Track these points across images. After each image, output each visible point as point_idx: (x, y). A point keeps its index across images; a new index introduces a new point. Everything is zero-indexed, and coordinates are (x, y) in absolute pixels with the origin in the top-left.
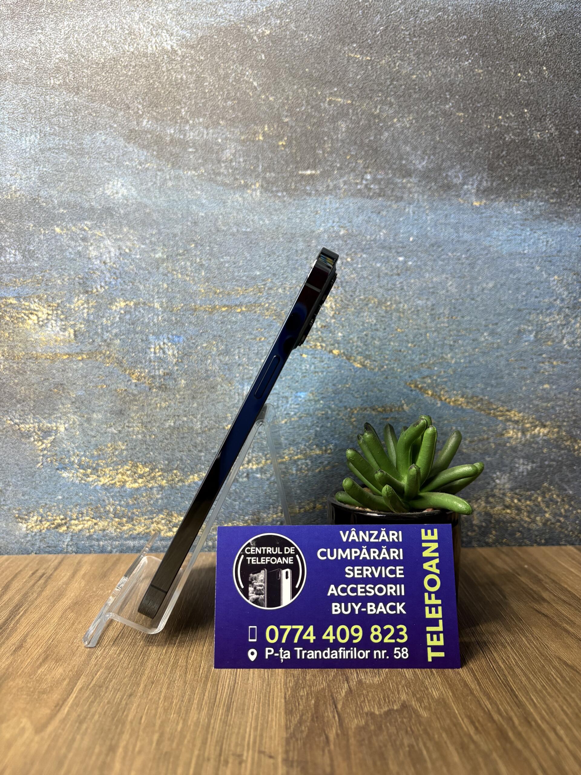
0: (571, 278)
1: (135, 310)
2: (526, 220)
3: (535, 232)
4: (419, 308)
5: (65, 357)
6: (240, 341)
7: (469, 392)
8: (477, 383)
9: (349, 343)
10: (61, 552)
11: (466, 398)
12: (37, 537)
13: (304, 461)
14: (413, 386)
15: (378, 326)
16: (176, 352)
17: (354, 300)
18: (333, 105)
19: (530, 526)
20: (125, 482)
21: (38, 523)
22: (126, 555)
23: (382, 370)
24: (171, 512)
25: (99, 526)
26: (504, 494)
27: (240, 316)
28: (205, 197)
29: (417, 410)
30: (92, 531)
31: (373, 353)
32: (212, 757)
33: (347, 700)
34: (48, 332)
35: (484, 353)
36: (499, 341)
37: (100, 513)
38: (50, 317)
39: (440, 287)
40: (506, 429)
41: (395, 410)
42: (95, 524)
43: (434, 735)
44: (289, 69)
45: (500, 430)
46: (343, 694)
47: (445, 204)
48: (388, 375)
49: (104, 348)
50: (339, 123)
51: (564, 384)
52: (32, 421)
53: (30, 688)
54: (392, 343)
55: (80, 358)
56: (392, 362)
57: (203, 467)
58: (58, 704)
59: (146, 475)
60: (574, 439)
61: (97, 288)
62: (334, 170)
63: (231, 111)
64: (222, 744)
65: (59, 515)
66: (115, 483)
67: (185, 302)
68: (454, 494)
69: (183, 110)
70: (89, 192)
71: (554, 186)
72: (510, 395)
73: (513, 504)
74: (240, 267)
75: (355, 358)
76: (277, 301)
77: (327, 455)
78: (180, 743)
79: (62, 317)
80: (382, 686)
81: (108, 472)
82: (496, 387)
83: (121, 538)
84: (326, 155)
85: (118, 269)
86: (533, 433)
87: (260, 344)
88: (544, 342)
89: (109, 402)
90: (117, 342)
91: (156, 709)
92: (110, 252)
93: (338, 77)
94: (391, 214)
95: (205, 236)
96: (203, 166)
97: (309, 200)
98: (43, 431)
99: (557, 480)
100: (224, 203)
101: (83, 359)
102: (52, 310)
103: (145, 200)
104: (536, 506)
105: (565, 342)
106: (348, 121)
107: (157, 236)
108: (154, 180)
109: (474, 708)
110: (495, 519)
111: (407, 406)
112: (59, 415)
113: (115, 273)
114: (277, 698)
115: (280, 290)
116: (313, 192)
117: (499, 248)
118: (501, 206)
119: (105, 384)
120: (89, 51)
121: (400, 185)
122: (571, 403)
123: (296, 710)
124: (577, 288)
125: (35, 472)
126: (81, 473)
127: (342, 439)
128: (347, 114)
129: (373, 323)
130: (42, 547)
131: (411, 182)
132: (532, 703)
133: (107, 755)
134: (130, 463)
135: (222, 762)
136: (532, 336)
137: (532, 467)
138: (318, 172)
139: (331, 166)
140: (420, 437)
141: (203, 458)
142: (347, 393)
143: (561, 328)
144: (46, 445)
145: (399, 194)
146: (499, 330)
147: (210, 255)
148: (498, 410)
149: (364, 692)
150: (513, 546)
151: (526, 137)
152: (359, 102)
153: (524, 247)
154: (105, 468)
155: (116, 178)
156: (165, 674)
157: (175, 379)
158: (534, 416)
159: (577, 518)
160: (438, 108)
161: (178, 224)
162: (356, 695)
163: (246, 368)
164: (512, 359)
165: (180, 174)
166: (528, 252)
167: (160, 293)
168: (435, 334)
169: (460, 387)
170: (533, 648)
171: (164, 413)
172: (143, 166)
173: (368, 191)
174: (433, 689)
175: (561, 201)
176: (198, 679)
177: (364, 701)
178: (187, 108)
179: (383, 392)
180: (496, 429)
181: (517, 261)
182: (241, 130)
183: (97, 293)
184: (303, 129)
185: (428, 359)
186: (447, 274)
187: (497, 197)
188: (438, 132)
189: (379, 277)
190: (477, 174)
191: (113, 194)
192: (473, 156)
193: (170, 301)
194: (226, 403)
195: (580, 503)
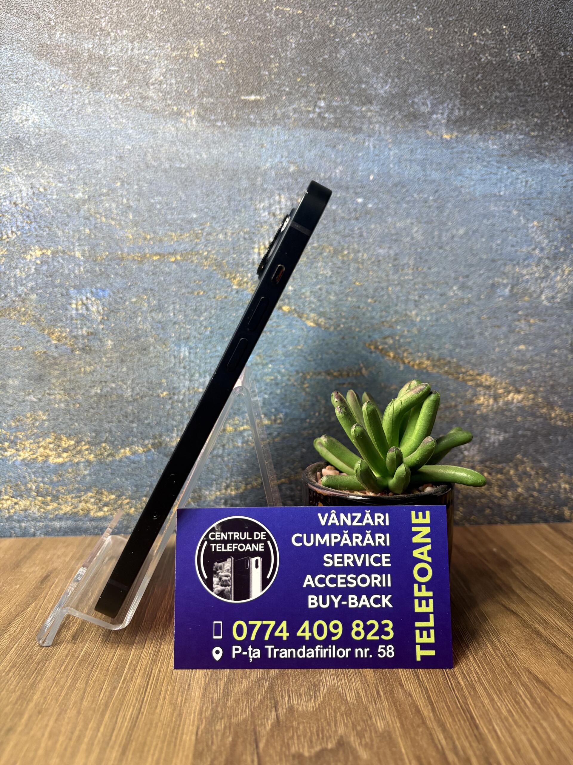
0: (552, 224)
1: (53, 260)
2: (503, 156)
3: (513, 171)
4: (381, 258)
6: (176, 295)
7: (436, 354)
8: (445, 343)
9: (300, 298)
11: (433, 360)
13: (251, 432)
14: (372, 347)
15: (334, 279)
16: (100, 308)
18: (280, 16)
19: (501, 502)
20: (47, 457)
22: (48, 538)
23: (339, 329)
24: (101, 489)
25: (20, 506)
27: (174, 266)
28: (131, 126)
29: (378, 374)
30: (12, 511)
31: (328, 310)
33: (273, 736)
35: (453, 310)
36: (470, 296)
37: (21, 491)
39: (404, 234)
40: (475, 395)
41: (353, 375)
42: (16, 504)
45: (469, 396)
46: (268, 727)
47: (410, 137)
48: (345, 335)
49: (18, 305)
50: (288, 37)
51: (541, 344)
54: (349, 299)
56: (350, 320)
57: (135, 439)
59: (71, 448)
60: (551, 405)
61: (7, 235)
62: (281, 96)
63: (159, 22)
66: (37, 457)
67: (110, 250)
69: (103, 20)
71: (536, 117)
72: (481, 358)
74: (174, 209)
75: (308, 315)
76: (217, 249)
77: (276, 426)
80: (316, 715)
81: (28, 445)
82: (465, 348)
83: (45, 518)
84: (273, 77)
85: (31, 212)
86: (506, 399)
87: (199, 299)
88: (520, 297)
89: (27, 366)
90: (34, 297)
92: (21, 191)
94: (348, 147)
95: (132, 173)
96: (128, 87)
97: (253, 131)
99: (531, 451)
100: (154, 133)
103: (60, 129)
104: (508, 479)
105: (543, 297)
106: (299, 36)
107: (76, 173)
108: (71, 105)
109: (425, 746)
111: (366, 369)
113: (28, 217)
115: (221, 236)
116: (258, 122)
117: (472, 189)
118: (475, 140)
119: (21, 344)
121: (359, 114)
123: (208, 751)
124: (559, 235)
127: (293, 407)
128: (298, 26)
129: (328, 275)
131: (371, 111)
134: (52, 436)
136: (507, 291)
137: (504, 437)
138: (264, 98)
139: (278, 90)
141: (135, 429)
142: (299, 356)
143: (539, 281)
145: (358, 125)
146: (470, 283)
147: (138, 195)
148: (468, 373)
149: (295, 723)
150: (482, 524)
151: (505, 59)
152: (311, 12)
153: (500, 187)
154: (24, 441)
155: (25, 102)
156: (57, 700)
157: (100, 340)
158: (507, 381)
159: (552, 492)
160: (403, 21)
161: (101, 158)
162: (284, 729)
163: (182, 327)
164: (485, 316)
165: (101, 97)
166: (505, 194)
167: (82, 240)
168: (398, 288)
169: (425, 348)
170: (499, 657)
171: (89, 378)
172: (57, 87)
173: (322, 120)
174: (377, 718)
175: (543, 134)
176: (95, 708)
177: (292, 738)
178: (107, 18)
179: (339, 355)
180: (466, 396)
181: (492, 204)
182: (171, 45)
183: (8, 240)
184: (245, 44)
185: (390, 317)
186: (412, 218)
187: (470, 129)
188: (403, 49)
189: (334, 221)
190: (448, 101)
191: (22, 122)
192: (443, 79)
193: (93, 249)
194: (160, 367)
195: (555, 475)
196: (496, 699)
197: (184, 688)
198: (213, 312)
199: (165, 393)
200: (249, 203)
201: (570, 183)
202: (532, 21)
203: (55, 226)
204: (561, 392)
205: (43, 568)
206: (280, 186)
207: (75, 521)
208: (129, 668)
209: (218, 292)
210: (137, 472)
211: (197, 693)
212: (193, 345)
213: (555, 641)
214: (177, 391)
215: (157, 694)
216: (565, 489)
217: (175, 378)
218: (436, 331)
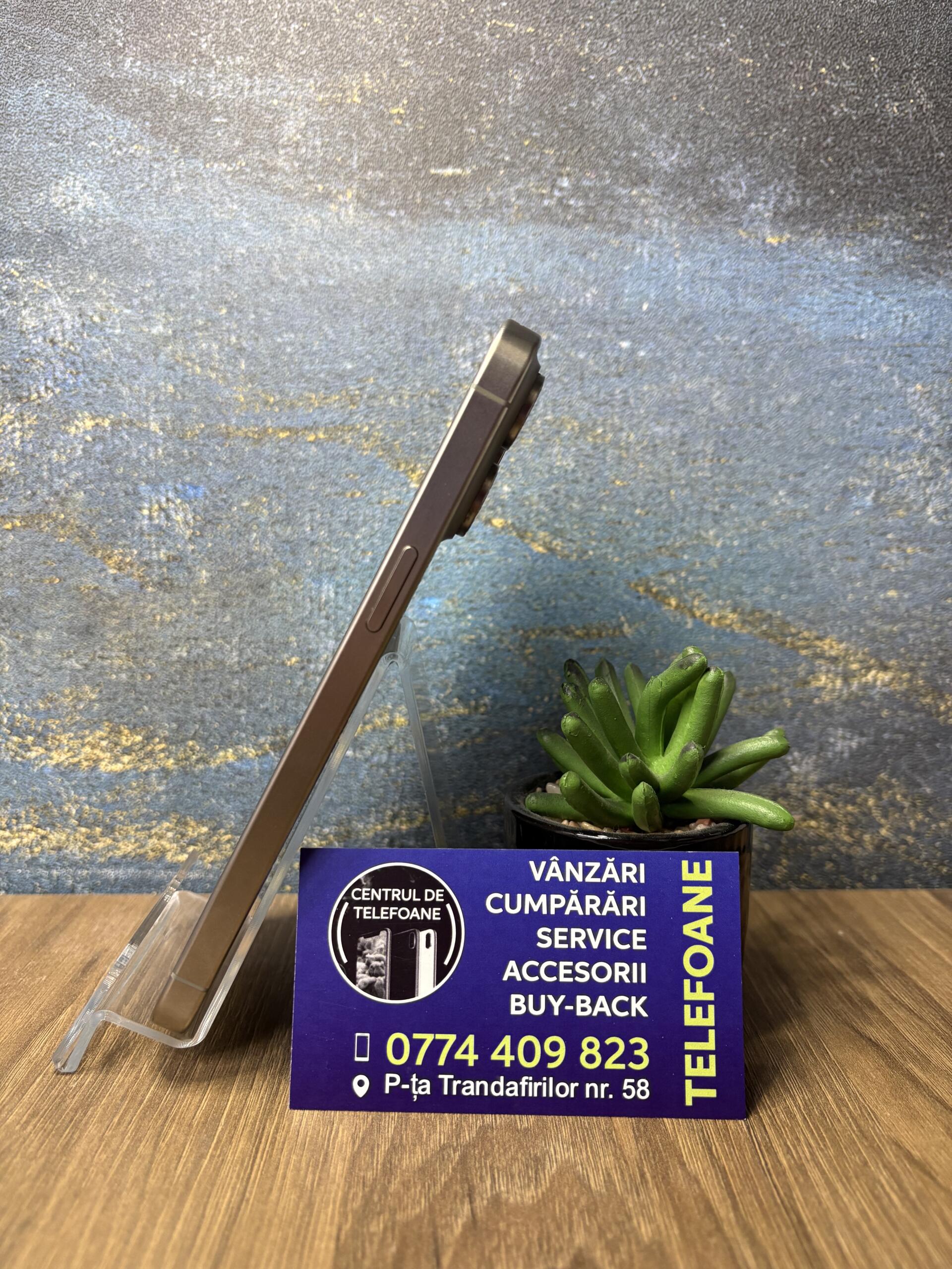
0: (946, 389)
1: (113, 435)
2: (866, 273)
3: (883, 299)
4: (658, 441)
6: (315, 498)
7: (747, 602)
8: (763, 585)
9: (522, 505)
11: (742, 613)
14: (641, 589)
15: (579, 475)
16: (190, 516)
17: (534, 422)
18: (498, 36)
19: (852, 852)
20: (97, 761)
22: (96, 896)
23: (585, 558)
24: (184, 817)
25: (50, 842)
26: (806, 793)
27: (314, 449)
28: (247, 215)
29: (649, 635)
30: (36, 850)
31: (568, 526)
33: (465, 1245)
35: (777, 530)
36: (806, 506)
37: (52, 817)
39: (697, 402)
40: (812, 672)
41: (608, 635)
42: (43, 837)
45: (802, 673)
46: (458, 1230)
47: (711, 241)
48: (596, 568)
49: (54, 508)
50: (511, 71)
51: (924, 589)
54: (604, 508)
55: (8, 526)
56: (604, 542)
57: (244, 735)
59: (136, 748)
60: (939, 692)
61: (38, 392)
62: (497, 169)
63: (297, 43)
66: (79, 762)
67: (207, 421)
69: (203, 40)
70: (19, 200)
71: (923, 210)
72: (823, 610)
73: (821, 811)
74: (315, 353)
75: (535, 534)
76: (385, 422)
77: (479, 717)
80: (539, 1211)
81: (65, 742)
82: (797, 593)
83: (92, 863)
84: (484, 137)
85: (78, 355)
86: (864, 680)
87: (353, 504)
88: (891, 511)
89: (66, 610)
90: (80, 496)
92: (62, 321)
94: (606, 257)
95: (247, 293)
96: (243, 152)
97: (449, 227)
100: (284, 228)
101: (14, 528)
103: (129, 218)
104: (864, 814)
105: (929, 511)
106: (528, 69)
107: (154, 292)
108: (147, 179)
110: (787, 837)
111: (630, 626)
113: (73, 363)
114: (321, 1240)
115: (392, 401)
116: (458, 211)
117: (813, 328)
118: (820, 246)
119: (56, 574)
121: (626, 201)
122: (936, 626)
126: (14, 743)
127: (507, 686)
128: (528, 53)
129: (569, 468)
131: (647, 196)
134: (106, 726)
136: (869, 499)
137: (859, 743)
138: (468, 171)
139: (492, 160)
141: (243, 718)
142: (518, 601)
143: (923, 484)
145: (624, 219)
146: (807, 486)
147: (256, 330)
148: (800, 636)
149: (502, 1226)
150: (819, 888)
151: (873, 112)
152: (550, 31)
153: (861, 326)
154: (60, 734)
155: (72, 173)
156: (106, 1174)
157: (188, 569)
158: (866, 650)
159: (938, 837)
160: (703, 47)
161: (195, 269)
162: (484, 1234)
163: (325, 550)
164: (831, 541)
165: (198, 168)
166: (869, 337)
167: (161, 402)
168: (687, 491)
169: (730, 593)
170: (847, 1119)
172: (125, 150)
173: (563, 211)
174: (641, 1219)
175: (934, 239)
176: (168, 1189)
177: (497, 1249)
178: (210, 35)
179: (585, 601)
180: (796, 673)
181: (846, 354)
182: (316, 82)
183: (40, 401)
184: (439, 83)
185: (672, 540)
186: (712, 376)
187: (812, 228)
188: (702, 94)
189: (582, 379)
190: (776, 180)
191: (66, 206)
192: (768, 145)
193: (179, 418)
194: (286, 617)
195: (944, 809)
196: (841, 1191)
197: (317, 1161)
198: (376, 526)
199: (294, 660)
200: (440, 346)
202: (919, 49)
203: (116, 379)
205: (86, 947)
206: (492, 318)
207: (141, 869)
208: (226, 1123)
209: (385, 493)
210: (246, 789)
211: (339, 1168)
212: (343, 581)
213: (941, 1092)
214: (314, 657)
215: (272, 1169)
217: (311, 636)
218: (748, 563)
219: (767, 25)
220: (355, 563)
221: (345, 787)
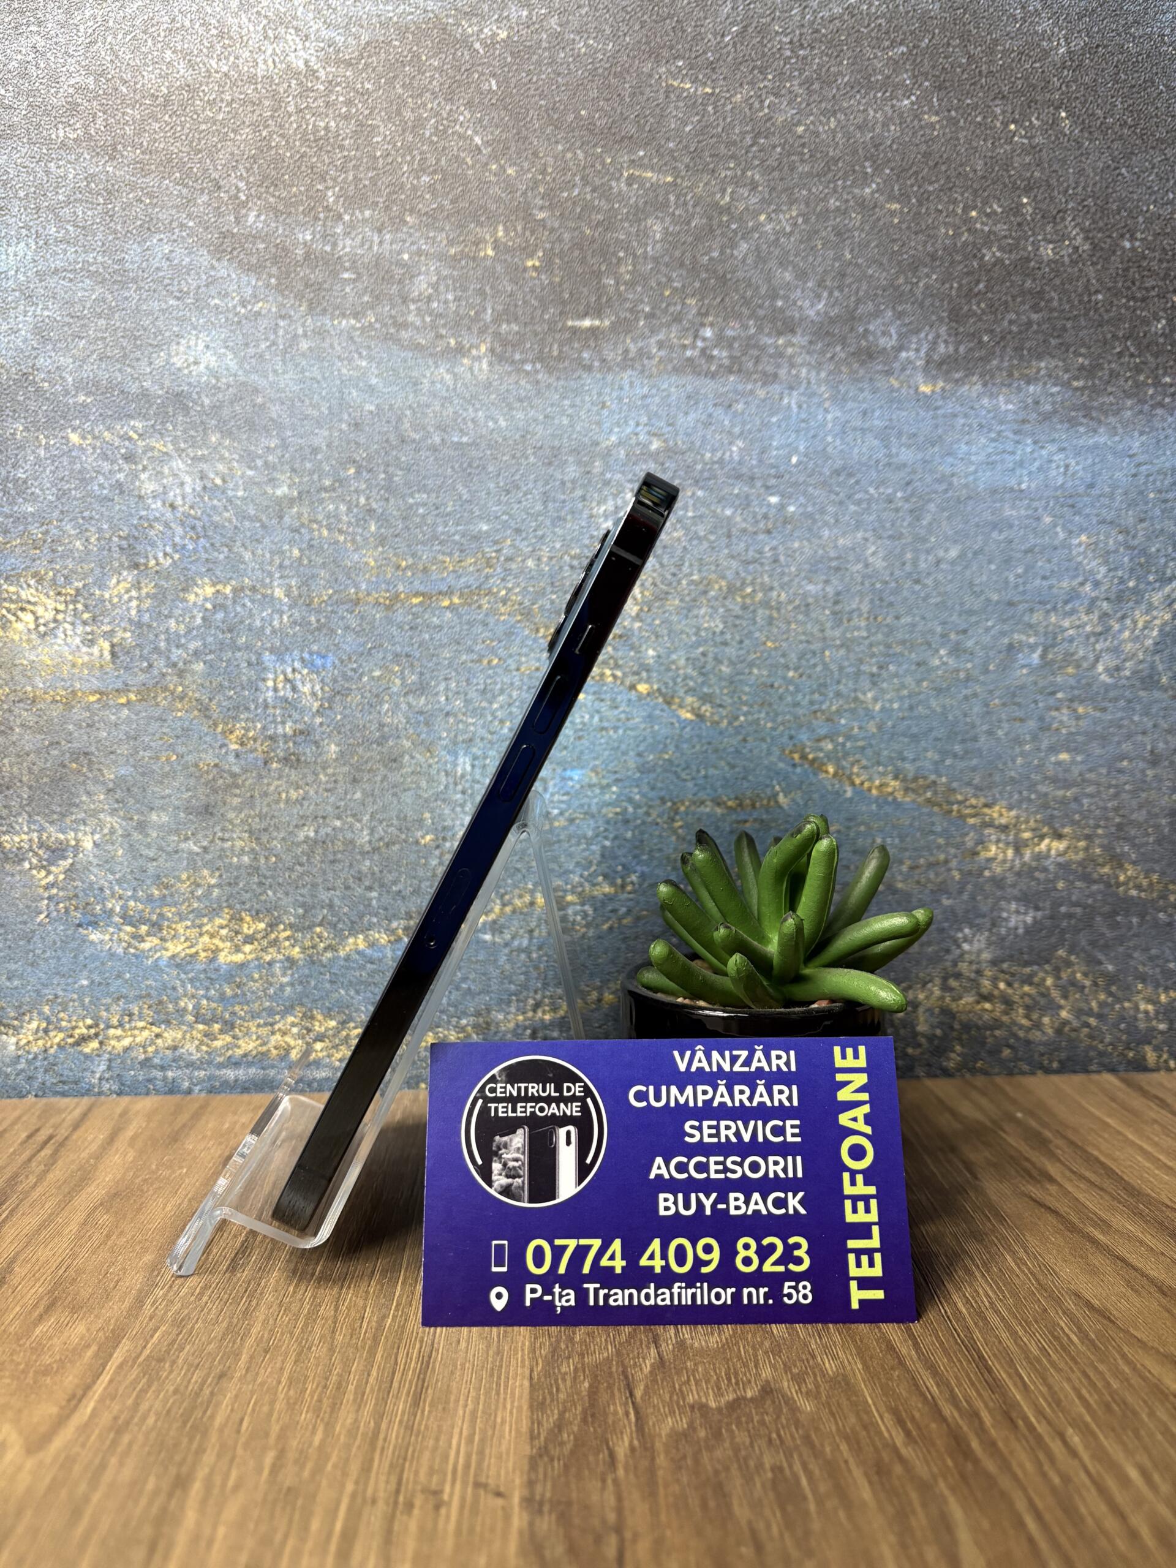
0: (1113, 539)
1: (235, 602)
2: (1024, 421)
3: (1042, 447)
4: (810, 600)
5: (92, 699)
6: (450, 666)
7: (910, 768)
8: (926, 750)
9: (669, 670)
10: (88, 1092)
11: (904, 780)
12: (38, 1064)
13: (578, 908)
14: (796, 756)
15: (728, 636)
16: (317, 687)
17: (679, 582)
18: (635, 186)
19: (1030, 1036)
20: (216, 951)
21: (41, 1034)
22: (219, 1097)
23: (736, 724)
24: (311, 1010)
25: (165, 1040)
26: (979, 972)
27: (448, 615)
28: (376, 372)
29: (806, 804)
30: (150, 1049)
31: (717, 691)
32: (381, 1494)
33: (655, 1381)
34: (56, 647)
35: (939, 691)
36: (969, 665)
37: (167, 1014)
38: (60, 617)
39: (851, 558)
40: (982, 842)
41: (762, 806)
42: (158, 1036)
43: (822, 1445)
44: (547, 111)
45: (970, 844)
46: (647, 1369)
47: (862, 390)
48: (748, 734)
49: (172, 681)
50: (649, 222)
51: (1098, 751)
52: (26, 829)
53: (19, 1364)
54: (755, 671)
55: (123, 700)
56: (756, 708)
57: (375, 920)
58: (74, 1396)
59: (259, 936)
60: (1118, 861)
61: (156, 558)
62: (637, 320)
63: (427, 196)
64: (402, 1471)
65: (84, 1018)
66: (197, 952)
67: (336, 587)
68: (872, 972)
69: (330, 193)
70: (138, 360)
71: (1081, 355)
72: (990, 775)
73: (996, 992)
74: (448, 514)
75: (682, 699)
76: (523, 585)
77: (625, 895)
78: (318, 1470)
79: (86, 616)
80: (724, 1352)
81: (181, 931)
82: (962, 758)
83: (210, 1063)
84: (622, 288)
85: (199, 519)
86: (1037, 849)
87: (491, 672)
88: (1060, 668)
89: (183, 789)
90: (199, 667)
91: (272, 1403)
92: (182, 484)
93: (647, 128)
94: (753, 407)
95: (377, 452)
96: (372, 308)
97: (588, 379)
98: (48, 848)
99: (1084, 943)
100: (415, 384)
101: (129, 702)
102: (66, 602)
103: (254, 377)
104: (1043, 995)
105: (1100, 668)
106: (668, 219)
107: (279, 452)
108: (272, 337)
109: (905, 1394)
110: (961, 1023)
111: (785, 796)
112: (82, 815)
113: (193, 528)
114: (515, 1379)
115: (530, 563)
116: (596, 364)
117: (971, 478)
118: (974, 395)
119: (173, 751)
120: (136, 70)
121: (772, 351)
122: (1112, 790)
123: (552, 1400)
124: (1126, 559)
125: (33, 931)
126: (127, 933)
127: (655, 863)
128: (666, 205)
129: (718, 630)
130: (48, 1084)
131: (793, 345)
132: (1019, 1384)
133: (170, 1495)
134: (226, 914)
135: (400, 1507)
136: (1035, 657)
137: (1034, 918)
138: (607, 323)
139: (631, 310)
140: (805, 859)
141: (374, 902)
142: (665, 771)
143: (1092, 640)
144: (56, 877)
145: (770, 369)
146: (970, 644)
147: (386, 490)
148: (967, 803)
149: (689, 1364)
150: (997, 1075)
151: (1026, 254)
152: (689, 180)
153: (1021, 476)
154: (176, 922)
155: (194, 332)
156: (291, 1334)
157: (316, 743)
158: (1038, 817)
159: (1122, 1018)
160: (848, 193)
161: (321, 428)
162: (673, 1371)
163: (461, 721)
164: (997, 701)
165: (325, 325)
166: (1029, 487)
167: (286, 567)
168: (842, 652)
169: (891, 758)
170: (1026, 1275)
171: (295, 811)
172: (249, 307)
173: (707, 362)
174: (825, 1357)
175: (1094, 385)
176: (357, 1343)
177: (687, 1383)
178: (337, 189)
179: (737, 770)
180: (964, 843)
181: (1007, 506)
182: (448, 236)
183: (158, 568)
184: (575, 234)
185: (828, 703)
186: (866, 531)
187: (966, 376)
188: (848, 242)
189: (729, 536)
190: (927, 328)
191: (188, 366)
192: (919, 291)
193: (305, 583)
194: (420, 792)
195: (1128, 988)
198: (515, 694)
199: (428, 838)
200: (580, 505)
201: (1143, 468)
202: (1073, 189)
203: (238, 544)
204: (1135, 837)
205: (220, 1143)
207: (263, 1068)
209: (523, 659)
210: (377, 978)
212: (480, 753)
213: (1122, 1251)
214: (449, 834)
216: (1146, 1012)
217: (446, 812)
218: (909, 727)
219: (914, 169)
220: (492, 733)
221: (484, 974)
